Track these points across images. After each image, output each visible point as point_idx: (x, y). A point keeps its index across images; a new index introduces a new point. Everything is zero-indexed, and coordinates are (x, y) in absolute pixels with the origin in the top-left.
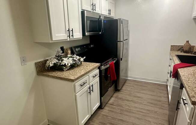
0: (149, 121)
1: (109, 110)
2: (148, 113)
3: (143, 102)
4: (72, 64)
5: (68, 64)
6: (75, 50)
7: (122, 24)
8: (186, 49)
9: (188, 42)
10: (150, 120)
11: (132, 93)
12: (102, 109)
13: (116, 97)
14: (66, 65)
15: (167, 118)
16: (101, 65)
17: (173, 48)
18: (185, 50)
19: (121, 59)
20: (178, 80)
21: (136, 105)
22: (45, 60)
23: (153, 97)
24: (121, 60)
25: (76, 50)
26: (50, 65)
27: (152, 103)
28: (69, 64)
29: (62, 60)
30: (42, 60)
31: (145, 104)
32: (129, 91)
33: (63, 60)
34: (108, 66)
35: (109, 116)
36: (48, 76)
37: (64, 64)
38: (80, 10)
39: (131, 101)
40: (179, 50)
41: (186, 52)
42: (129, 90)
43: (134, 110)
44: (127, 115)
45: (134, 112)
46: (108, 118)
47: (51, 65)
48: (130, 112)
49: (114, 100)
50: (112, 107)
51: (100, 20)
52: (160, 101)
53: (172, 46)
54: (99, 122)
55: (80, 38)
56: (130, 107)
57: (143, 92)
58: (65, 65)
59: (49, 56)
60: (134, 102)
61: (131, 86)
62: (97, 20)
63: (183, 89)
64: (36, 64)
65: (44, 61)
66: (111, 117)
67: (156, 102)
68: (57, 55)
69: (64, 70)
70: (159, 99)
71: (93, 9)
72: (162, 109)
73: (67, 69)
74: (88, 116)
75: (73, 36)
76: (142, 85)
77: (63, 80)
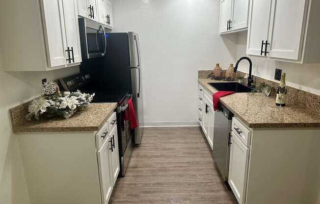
0: (193, 175)
1: (134, 176)
2: (189, 166)
3: (178, 154)
4: (79, 105)
5: (72, 107)
6: (66, 84)
7: (135, 41)
8: (217, 74)
9: (218, 65)
10: (194, 173)
11: (159, 145)
12: (123, 177)
13: (137, 157)
14: (70, 107)
15: (213, 167)
16: (119, 105)
17: (201, 74)
18: (216, 76)
19: (138, 94)
20: (223, 111)
21: (170, 160)
22: (24, 105)
23: (187, 146)
24: (138, 97)
25: (68, 84)
26: (40, 111)
27: (189, 153)
28: (75, 107)
29: (60, 101)
30: (18, 104)
31: (180, 155)
32: (152, 144)
33: (62, 101)
34: (127, 106)
35: (138, 184)
36: (43, 130)
37: (64, 107)
38: (77, 17)
39: (161, 156)
40: (209, 76)
41: (217, 79)
42: (152, 142)
43: (171, 167)
44: (163, 176)
45: (171, 169)
46: (139, 187)
47: (43, 111)
48: (166, 171)
49: (137, 161)
50: (137, 171)
51: (100, 32)
52: (198, 148)
53: (199, 72)
54: (128, 195)
55: (78, 63)
56: (162, 164)
57: (172, 141)
58: (67, 108)
59: (28, 97)
60: (165, 157)
61: (152, 137)
62: (96, 32)
63: (232, 119)
64: (11, 111)
65: (23, 107)
66: (141, 184)
67: (193, 151)
68: (48, 93)
69: (66, 117)
70: (195, 146)
71: (91, 15)
72: (204, 157)
73: (70, 116)
74: (110, 188)
75: (73, 59)
76: (167, 132)
77: (77, 130)
